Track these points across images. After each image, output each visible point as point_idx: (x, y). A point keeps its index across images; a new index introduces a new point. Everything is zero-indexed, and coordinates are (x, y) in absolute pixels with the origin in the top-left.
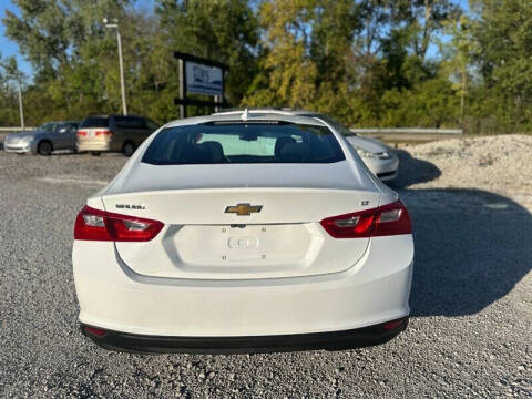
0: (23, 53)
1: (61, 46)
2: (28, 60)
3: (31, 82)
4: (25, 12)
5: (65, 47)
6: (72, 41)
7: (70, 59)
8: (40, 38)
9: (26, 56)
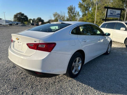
0: (81, 10)
1: (88, 8)
2: (81, 12)
3: (81, 17)
4: (82, 2)
5: (89, 8)
6: (91, 7)
7: (90, 11)
8: (84, 7)
9: (81, 11)
